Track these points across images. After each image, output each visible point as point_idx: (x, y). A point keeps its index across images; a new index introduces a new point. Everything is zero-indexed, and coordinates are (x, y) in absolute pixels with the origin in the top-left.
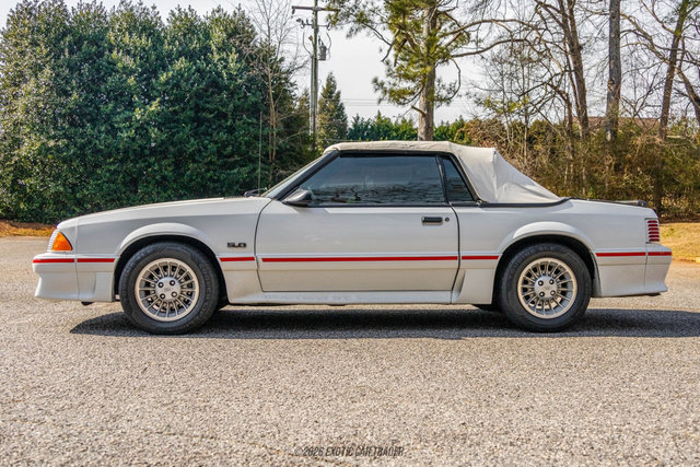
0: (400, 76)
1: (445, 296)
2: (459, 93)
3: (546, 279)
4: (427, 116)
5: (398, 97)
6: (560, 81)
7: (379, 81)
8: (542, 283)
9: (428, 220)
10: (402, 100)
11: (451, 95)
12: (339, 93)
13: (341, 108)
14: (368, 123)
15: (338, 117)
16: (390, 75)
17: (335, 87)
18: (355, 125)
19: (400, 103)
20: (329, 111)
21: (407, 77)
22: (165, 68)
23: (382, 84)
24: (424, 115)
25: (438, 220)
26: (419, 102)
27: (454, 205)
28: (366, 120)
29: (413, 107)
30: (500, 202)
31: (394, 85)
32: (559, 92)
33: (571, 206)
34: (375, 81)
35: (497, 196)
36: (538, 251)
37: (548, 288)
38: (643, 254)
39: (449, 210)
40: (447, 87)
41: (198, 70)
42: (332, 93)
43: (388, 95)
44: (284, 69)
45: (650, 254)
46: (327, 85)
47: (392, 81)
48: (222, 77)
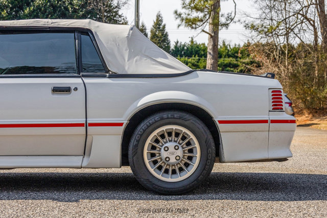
0: (192, 8)
1: (77, 161)
2: (234, 20)
3: (171, 145)
4: (214, 37)
5: (191, 23)
6: (307, 12)
7: (178, 13)
8: (167, 149)
9: (57, 90)
10: (194, 26)
11: (228, 22)
12: (164, 26)
13: (166, 35)
14: (184, 46)
15: (164, 41)
16: (184, 7)
17: (161, 21)
18: (176, 47)
19: (192, 28)
20: (158, 37)
21: (197, 9)
22: (28, 5)
23: (180, 15)
24: (212, 37)
25: (67, 90)
26: (208, 27)
27: (84, 76)
28: (183, 43)
29: (203, 31)
30: (130, 72)
31: (189, 15)
32: (308, 20)
33: (197, 76)
34: (176, 12)
35: (126, 68)
36: (162, 119)
37: (173, 154)
38: (266, 121)
39: (79, 80)
40: (226, 16)
41: (52, 5)
42: (160, 25)
43: (184, 21)
44: (114, 6)
45: (273, 121)
46: (157, 20)
47: (187, 11)
48: (68, 10)
